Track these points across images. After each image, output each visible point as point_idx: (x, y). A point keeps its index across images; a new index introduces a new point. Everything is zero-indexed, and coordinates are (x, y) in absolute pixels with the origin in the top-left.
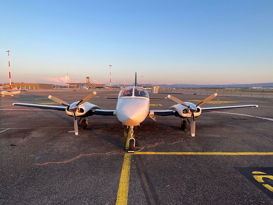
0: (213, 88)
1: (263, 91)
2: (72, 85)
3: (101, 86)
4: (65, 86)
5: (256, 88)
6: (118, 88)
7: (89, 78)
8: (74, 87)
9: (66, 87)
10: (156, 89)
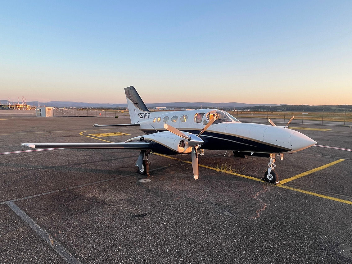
5: (160, 108)
10: (49, 109)
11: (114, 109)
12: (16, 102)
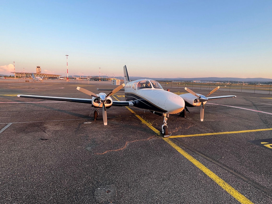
0: (163, 81)
1: (201, 84)
2: (19, 75)
3: (54, 77)
4: (10, 76)
5: (196, 82)
6: (73, 79)
7: (39, 67)
8: (22, 77)
9: (12, 77)
10: (118, 81)
11: (165, 82)
12: (110, 77)
